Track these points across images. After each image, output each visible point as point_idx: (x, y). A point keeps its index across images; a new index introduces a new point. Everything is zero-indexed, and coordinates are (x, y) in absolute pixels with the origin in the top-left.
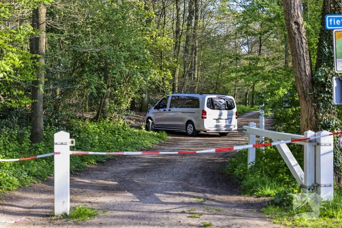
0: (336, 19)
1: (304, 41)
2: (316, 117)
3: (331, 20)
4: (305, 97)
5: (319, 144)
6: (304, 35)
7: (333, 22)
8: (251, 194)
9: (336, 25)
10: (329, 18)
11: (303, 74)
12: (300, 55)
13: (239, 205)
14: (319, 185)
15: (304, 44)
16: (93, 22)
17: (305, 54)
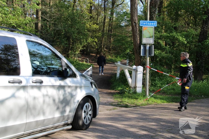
0: (144, 22)
1: (137, 30)
2: (140, 61)
3: (142, 23)
4: (137, 53)
5: (137, 71)
6: (138, 28)
7: (143, 23)
8: (113, 89)
9: (144, 25)
10: (141, 22)
11: (136, 43)
12: (136, 36)
13: (107, 93)
14: (136, 87)
15: (138, 31)
16: (64, 18)
17: (137, 35)
